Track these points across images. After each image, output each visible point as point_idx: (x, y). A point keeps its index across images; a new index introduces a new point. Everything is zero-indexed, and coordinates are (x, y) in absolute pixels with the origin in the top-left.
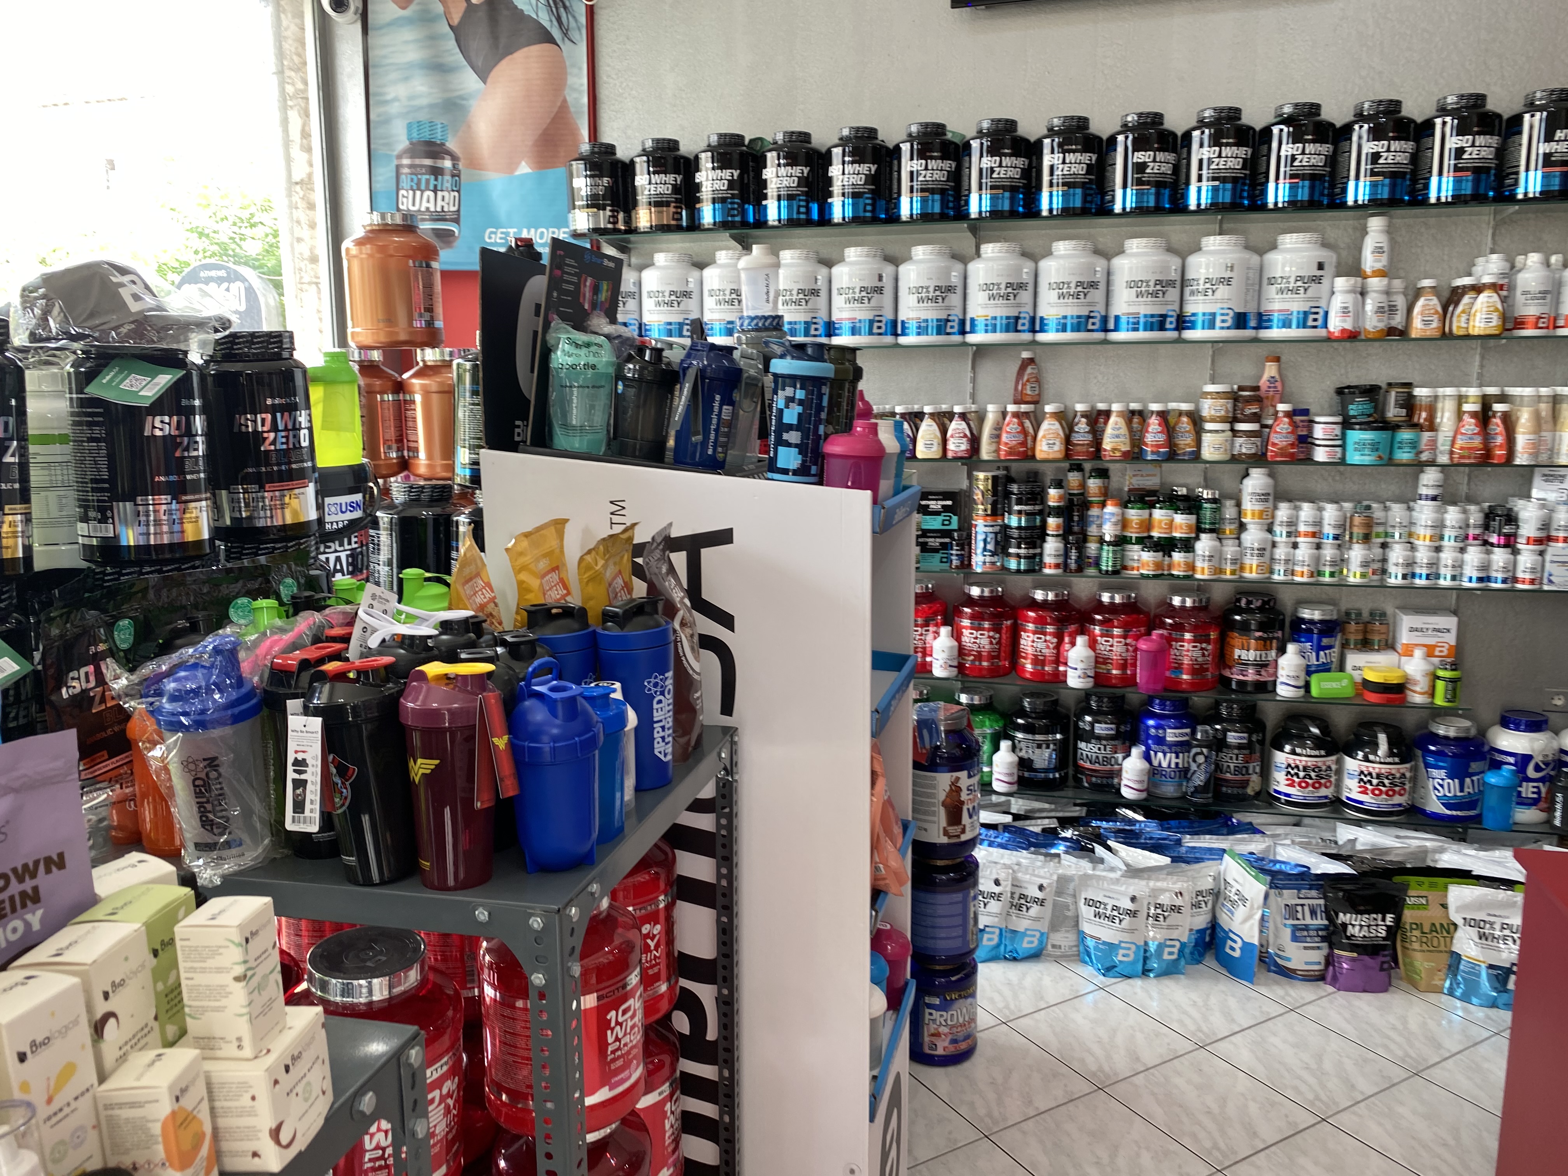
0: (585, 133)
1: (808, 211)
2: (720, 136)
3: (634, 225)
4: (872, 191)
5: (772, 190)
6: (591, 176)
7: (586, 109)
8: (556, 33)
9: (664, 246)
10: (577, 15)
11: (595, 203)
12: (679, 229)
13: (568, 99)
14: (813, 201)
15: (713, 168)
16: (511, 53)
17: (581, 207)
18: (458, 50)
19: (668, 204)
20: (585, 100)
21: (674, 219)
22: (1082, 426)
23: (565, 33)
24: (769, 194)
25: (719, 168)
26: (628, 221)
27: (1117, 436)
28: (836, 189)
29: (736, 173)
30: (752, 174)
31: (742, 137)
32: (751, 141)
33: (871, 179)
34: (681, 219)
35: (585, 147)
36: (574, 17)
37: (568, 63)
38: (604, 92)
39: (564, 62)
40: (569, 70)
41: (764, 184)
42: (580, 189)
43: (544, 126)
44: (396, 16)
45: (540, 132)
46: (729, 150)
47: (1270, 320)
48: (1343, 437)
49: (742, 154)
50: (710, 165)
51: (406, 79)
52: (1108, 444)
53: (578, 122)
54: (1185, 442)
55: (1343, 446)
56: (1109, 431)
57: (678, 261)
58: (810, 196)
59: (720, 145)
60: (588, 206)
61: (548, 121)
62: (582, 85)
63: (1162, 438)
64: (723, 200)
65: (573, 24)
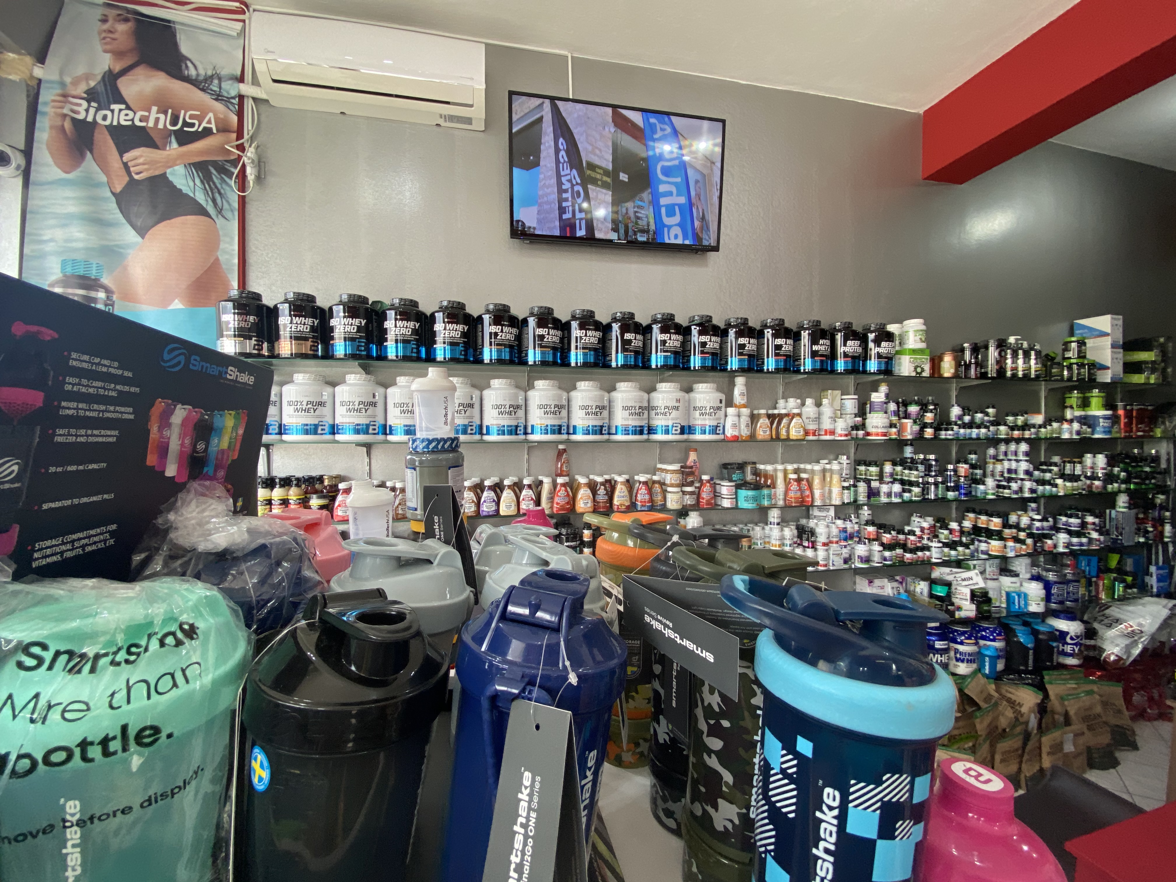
0: (235, 284)
1: (419, 352)
2: (350, 296)
3: (276, 352)
4: (464, 342)
5: (391, 336)
6: (238, 314)
7: (236, 268)
8: (210, 209)
9: (301, 369)
10: (230, 201)
11: (242, 333)
12: (315, 357)
13: (220, 258)
14: (422, 345)
15: (344, 317)
16: (169, 219)
17: (228, 336)
18: (118, 211)
19: (306, 339)
20: (236, 261)
21: (311, 350)
22: (602, 491)
23: (220, 211)
24: (389, 338)
25: (349, 317)
26: (271, 349)
27: (623, 497)
28: (439, 339)
29: (364, 322)
30: (375, 324)
31: (367, 299)
32: (373, 302)
33: (464, 335)
34: (318, 350)
35: (234, 292)
36: (228, 202)
37: (221, 233)
38: (252, 258)
39: (218, 232)
40: (222, 238)
41: (385, 331)
42: (228, 323)
43: (198, 275)
44: (59, 177)
45: (193, 279)
46: (357, 305)
47: (695, 430)
48: (736, 493)
49: (367, 309)
50: (342, 314)
51: (64, 226)
52: (616, 501)
53: (229, 276)
54: (658, 498)
55: (736, 498)
56: (617, 493)
57: (314, 380)
58: (419, 343)
59: (349, 301)
60: (235, 336)
61: (202, 272)
62: (234, 250)
63: (647, 497)
64: (352, 339)
65: (226, 206)
